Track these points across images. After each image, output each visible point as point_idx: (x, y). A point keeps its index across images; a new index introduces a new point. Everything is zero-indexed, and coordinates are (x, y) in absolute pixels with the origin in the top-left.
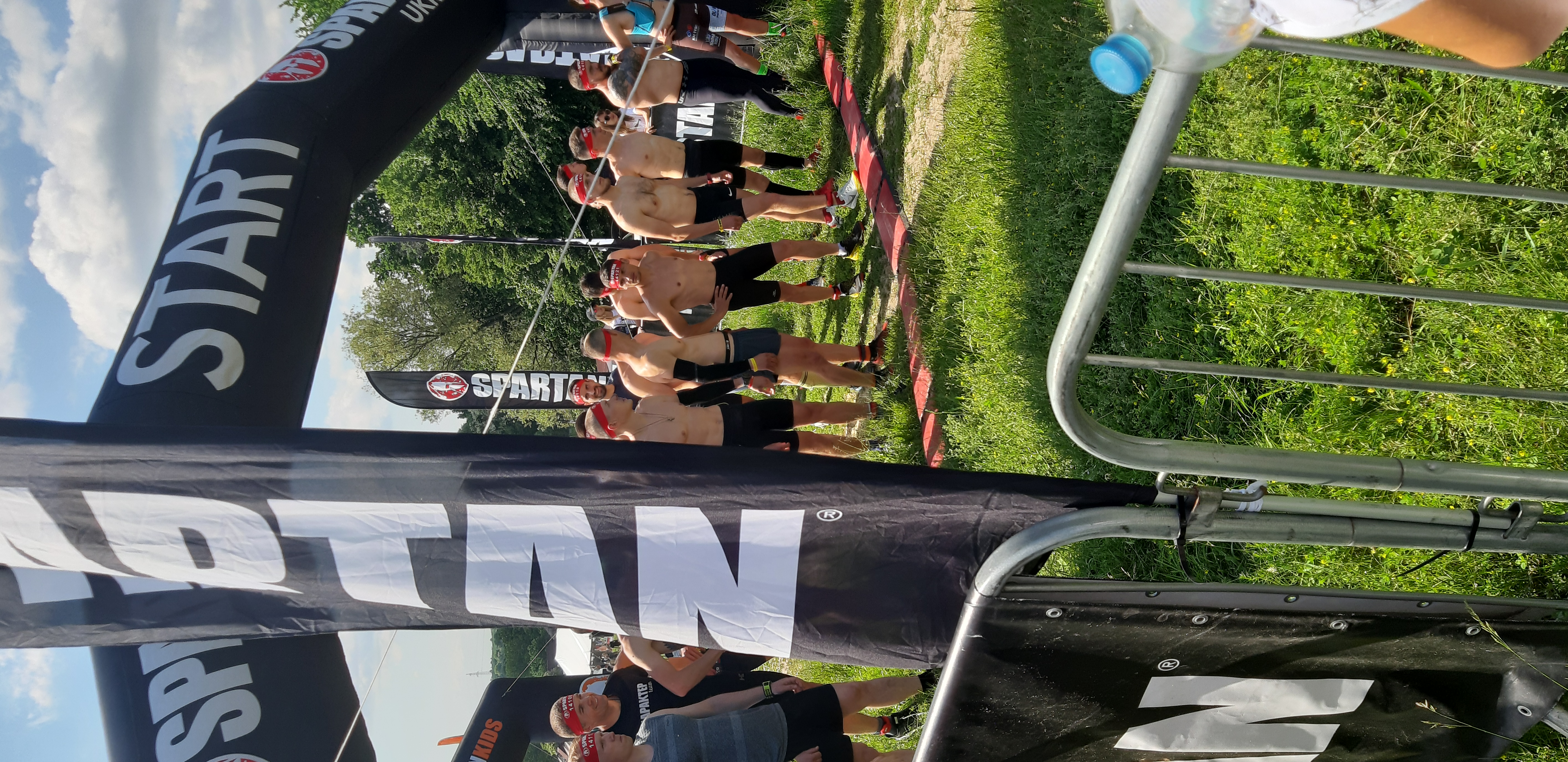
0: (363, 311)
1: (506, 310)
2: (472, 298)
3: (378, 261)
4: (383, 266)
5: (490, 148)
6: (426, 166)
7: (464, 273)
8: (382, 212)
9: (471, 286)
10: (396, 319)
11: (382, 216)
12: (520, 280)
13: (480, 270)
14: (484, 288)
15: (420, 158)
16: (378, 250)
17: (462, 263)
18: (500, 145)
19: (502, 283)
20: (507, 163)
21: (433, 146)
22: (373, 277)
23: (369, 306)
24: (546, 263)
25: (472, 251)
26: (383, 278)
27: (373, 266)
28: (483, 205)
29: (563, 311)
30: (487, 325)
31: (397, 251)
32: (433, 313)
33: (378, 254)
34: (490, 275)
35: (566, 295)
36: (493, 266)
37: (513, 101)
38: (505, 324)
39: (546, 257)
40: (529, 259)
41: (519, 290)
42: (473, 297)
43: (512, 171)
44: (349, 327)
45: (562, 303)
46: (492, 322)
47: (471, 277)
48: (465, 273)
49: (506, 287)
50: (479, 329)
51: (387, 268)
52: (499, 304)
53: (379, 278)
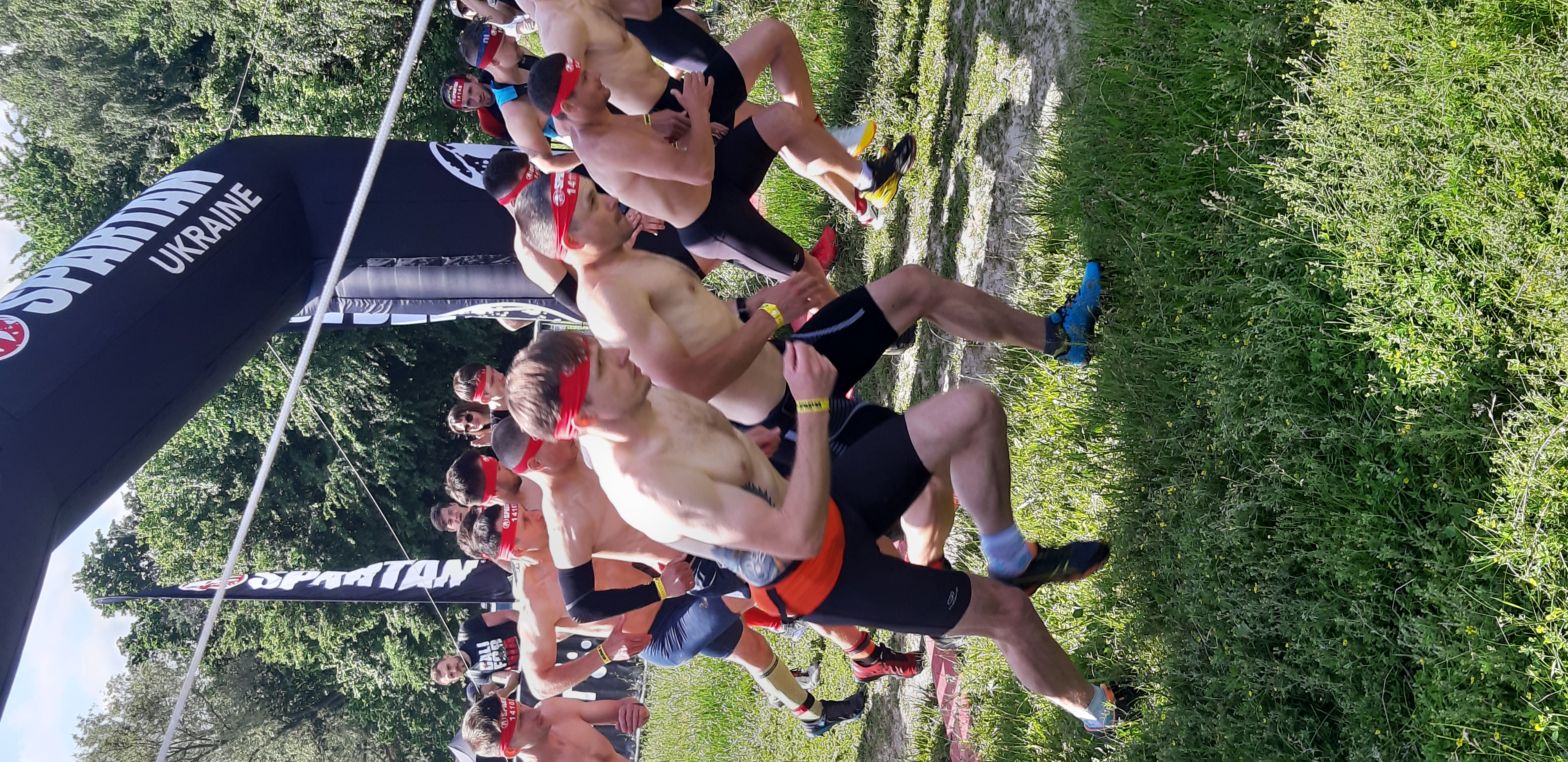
0: (107, 712)
1: (322, 702)
2: (271, 687)
3: (134, 635)
4: (141, 642)
5: (307, 467)
6: (210, 497)
7: (260, 649)
8: (144, 564)
9: (271, 668)
10: (156, 722)
11: (142, 570)
12: (342, 655)
13: (286, 644)
14: (290, 670)
15: (203, 486)
16: (135, 619)
17: (260, 635)
18: (322, 461)
19: (317, 663)
20: (331, 486)
21: (221, 467)
22: (125, 659)
23: (117, 705)
24: (381, 630)
25: (274, 618)
26: (141, 661)
27: (128, 643)
28: (293, 549)
29: (405, 700)
30: (291, 726)
31: (162, 620)
32: (211, 709)
33: (134, 626)
34: (299, 651)
35: (411, 675)
36: (304, 639)
37: (340, 400)
38: (318, 723)
39: (383, 621)
40: (357, 626)
41: (341, 672)
42: (272, 684)
43: (338, 499)
44: (86, 737)
45: (404, 687)
46: (299, 720)
47: (270, 654)
48: (262, 649)
49: (322, 667)
50: (279, 733)
51: (147, 646)
52: (311, 693)
53: (134, 662)
